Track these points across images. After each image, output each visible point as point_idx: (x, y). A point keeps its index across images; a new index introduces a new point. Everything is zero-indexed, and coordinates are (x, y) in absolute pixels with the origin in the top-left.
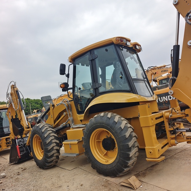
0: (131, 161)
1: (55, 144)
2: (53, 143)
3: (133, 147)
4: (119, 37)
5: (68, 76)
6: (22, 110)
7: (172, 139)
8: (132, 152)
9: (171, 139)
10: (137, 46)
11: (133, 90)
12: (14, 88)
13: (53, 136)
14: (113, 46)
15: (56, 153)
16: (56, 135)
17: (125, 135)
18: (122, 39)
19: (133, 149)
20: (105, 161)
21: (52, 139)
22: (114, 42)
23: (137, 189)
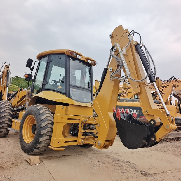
0: (40, 145)
1: (7, 119)
2: (6, 118)
3: (45, 135)
4: (70, 51)
5: (32, 69)
6: (7, 87)
7: (82, 138)
8: (42, 138)
9: (80, 138)
10: (89, 60)
11: (67, 93)
12: (7, 67)
13: (8, 112)
14: (65, 56)
15: (6, 126)
16: (11, 113)
17: (41, 125)
18: (72, 52)
19: (45, 137)
20: (28, 140)
21: (7, 115)
22: (65, 53)
23: (33, 165)
